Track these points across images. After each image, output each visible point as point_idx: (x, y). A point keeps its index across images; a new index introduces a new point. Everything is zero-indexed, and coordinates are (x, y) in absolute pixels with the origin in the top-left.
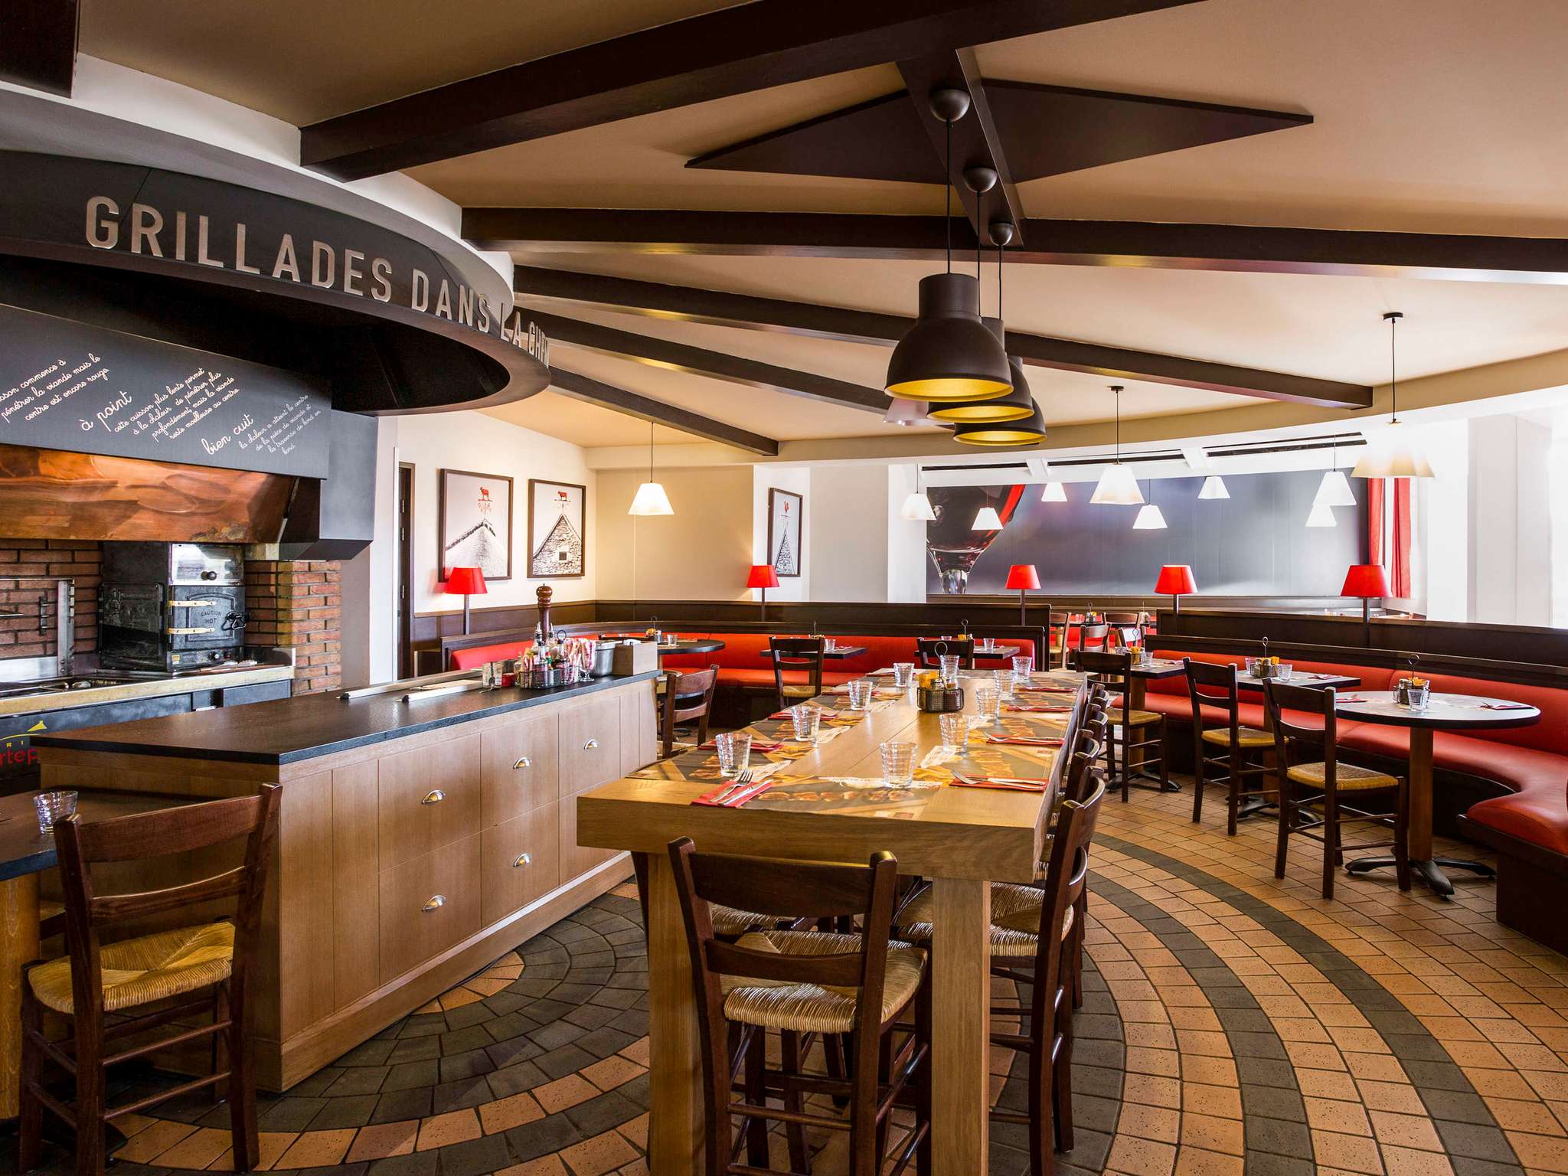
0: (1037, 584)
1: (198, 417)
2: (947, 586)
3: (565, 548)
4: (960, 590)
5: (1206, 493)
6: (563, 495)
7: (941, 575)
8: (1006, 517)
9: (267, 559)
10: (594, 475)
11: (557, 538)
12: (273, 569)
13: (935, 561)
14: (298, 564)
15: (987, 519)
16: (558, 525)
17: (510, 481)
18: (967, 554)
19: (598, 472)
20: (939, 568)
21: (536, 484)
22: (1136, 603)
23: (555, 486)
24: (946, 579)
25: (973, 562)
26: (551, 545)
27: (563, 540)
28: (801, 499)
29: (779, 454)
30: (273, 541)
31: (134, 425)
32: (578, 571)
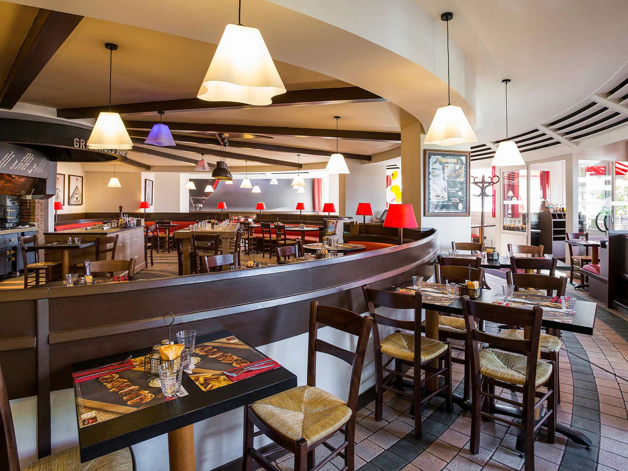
0: (226, 207)
1: (28, 165)
2: (196, 209)
3: (77, 196)
4: (200, 210)
5: (271, 183)
6: (77, 179)
7: (194, 205)
8: (215, 188)
9: (27, 199)
10: (85, 173)
11: (75, 193)
12: (28, 202)
13: (192, 201)
14: (37, 200)
15: (209, 189)
16: (76, 189)
17: (64, 175)
18: (201, 199)
19: (86, 172)
20: (193, 203)
21: (71, 176)
22: (253, 213)
23: (75, 177)
24: (195, 206)
25: (204, 201)
26: (74, 195)
27: (77, 194)
28: (153, 182)
29: (151, 170)
30: (30, 194)
31: (18, 168)
32: (81, 203)
